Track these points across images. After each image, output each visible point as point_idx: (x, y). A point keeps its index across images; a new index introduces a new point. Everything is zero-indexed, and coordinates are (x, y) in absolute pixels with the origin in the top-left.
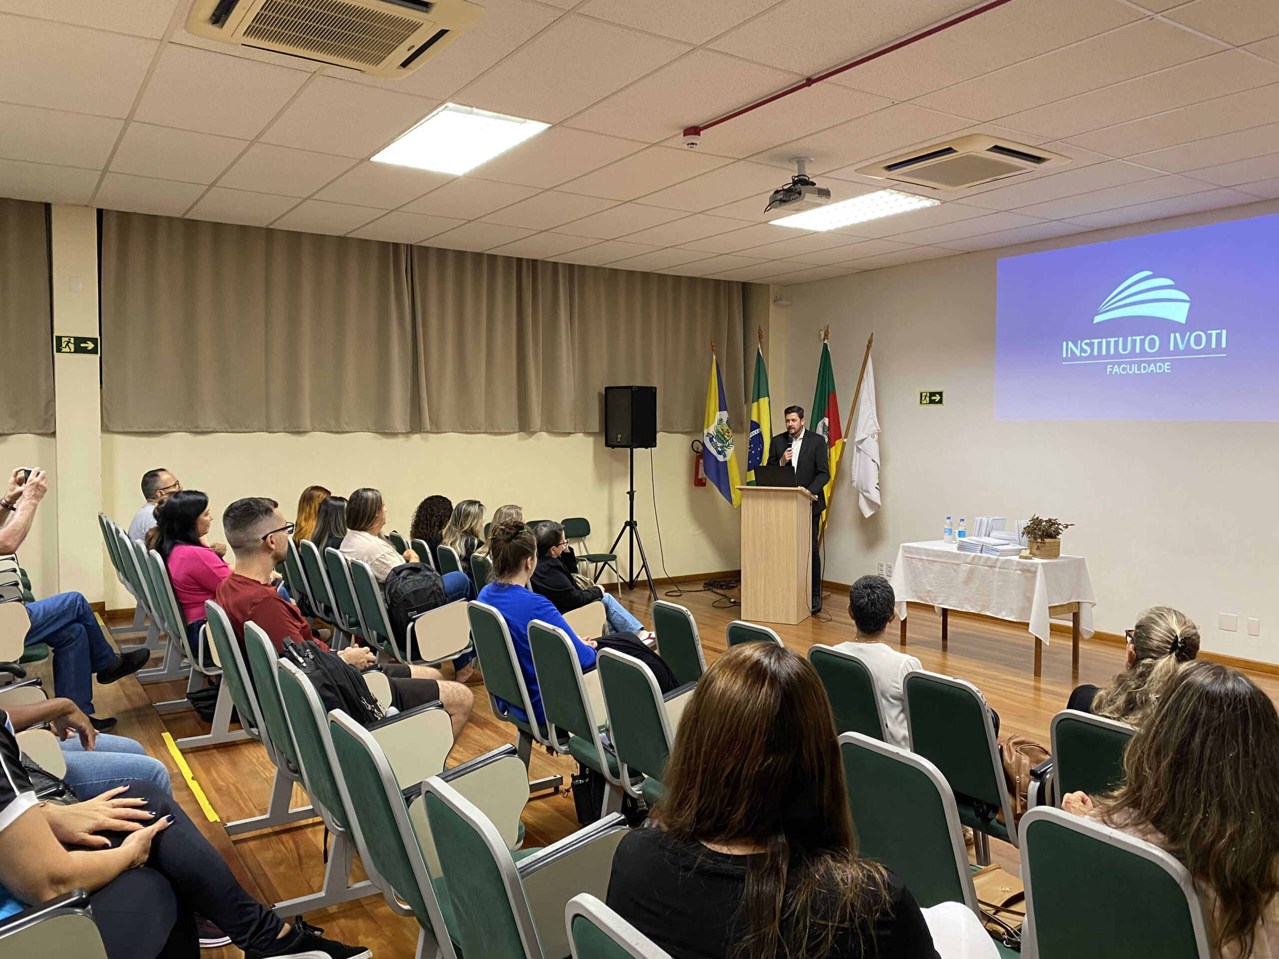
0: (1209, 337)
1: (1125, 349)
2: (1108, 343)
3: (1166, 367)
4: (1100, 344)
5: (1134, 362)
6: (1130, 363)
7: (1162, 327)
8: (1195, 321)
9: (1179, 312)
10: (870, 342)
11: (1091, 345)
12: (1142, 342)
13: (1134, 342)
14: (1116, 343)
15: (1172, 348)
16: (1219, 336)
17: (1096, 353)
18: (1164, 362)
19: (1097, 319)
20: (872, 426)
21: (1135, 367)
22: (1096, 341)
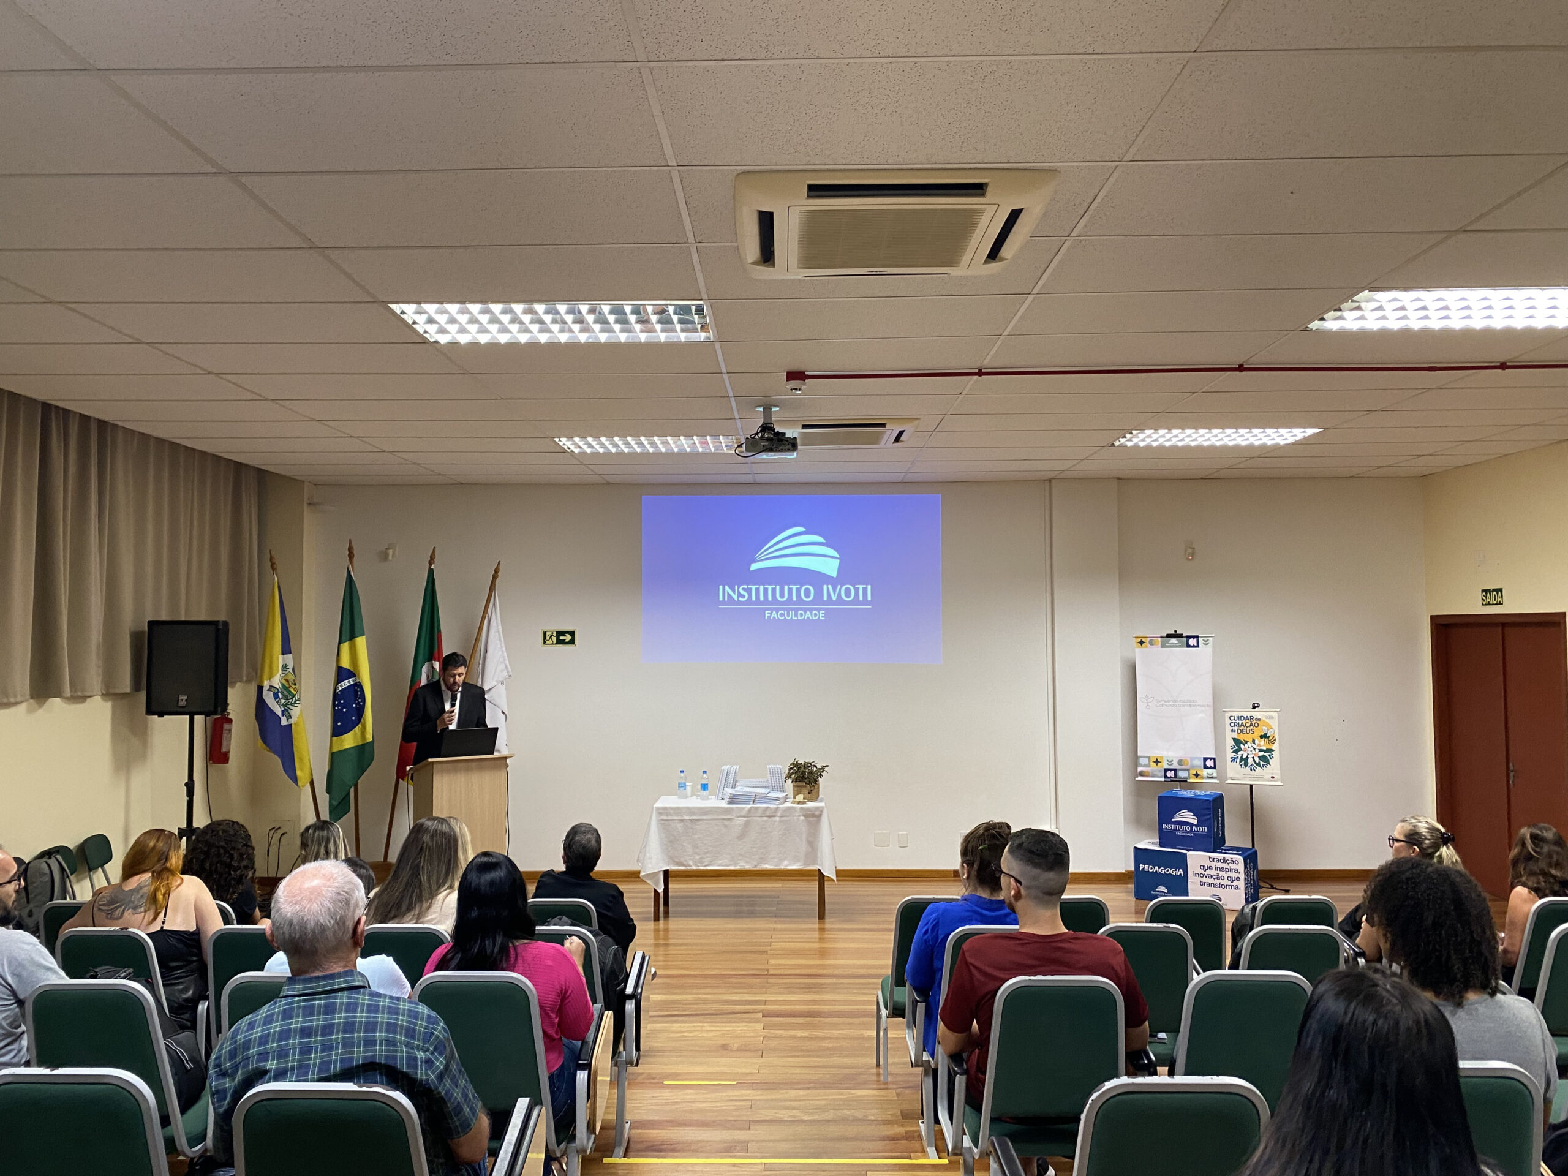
0: (857, 590)
1: (782, 596)
2: (766, 590)
3: (821, 615)
4: (757, 590)
5: (792, 609)
6: (788, 610)
7: (816, 579)
8: (845, 575)
9: (830, 566)
10: (496, 571)
11: (749, 591)
12: (798, 590)
13: (790, 590)
14: (774, 590)
15: (825, 598)
16: (865, 590)
17: (754, 598)
18: (819, 610)
19: (754, 567)
20: (502, 671)
21: (792, 613)
22: (754, 587)
